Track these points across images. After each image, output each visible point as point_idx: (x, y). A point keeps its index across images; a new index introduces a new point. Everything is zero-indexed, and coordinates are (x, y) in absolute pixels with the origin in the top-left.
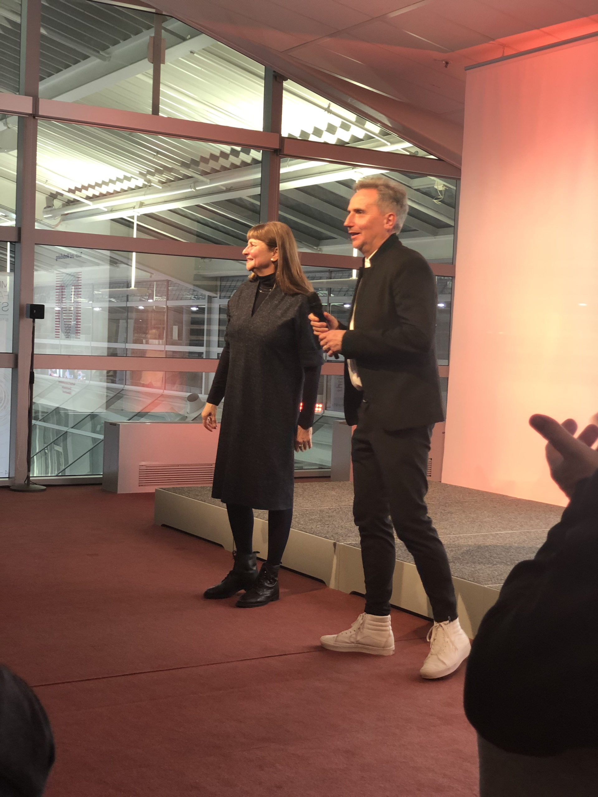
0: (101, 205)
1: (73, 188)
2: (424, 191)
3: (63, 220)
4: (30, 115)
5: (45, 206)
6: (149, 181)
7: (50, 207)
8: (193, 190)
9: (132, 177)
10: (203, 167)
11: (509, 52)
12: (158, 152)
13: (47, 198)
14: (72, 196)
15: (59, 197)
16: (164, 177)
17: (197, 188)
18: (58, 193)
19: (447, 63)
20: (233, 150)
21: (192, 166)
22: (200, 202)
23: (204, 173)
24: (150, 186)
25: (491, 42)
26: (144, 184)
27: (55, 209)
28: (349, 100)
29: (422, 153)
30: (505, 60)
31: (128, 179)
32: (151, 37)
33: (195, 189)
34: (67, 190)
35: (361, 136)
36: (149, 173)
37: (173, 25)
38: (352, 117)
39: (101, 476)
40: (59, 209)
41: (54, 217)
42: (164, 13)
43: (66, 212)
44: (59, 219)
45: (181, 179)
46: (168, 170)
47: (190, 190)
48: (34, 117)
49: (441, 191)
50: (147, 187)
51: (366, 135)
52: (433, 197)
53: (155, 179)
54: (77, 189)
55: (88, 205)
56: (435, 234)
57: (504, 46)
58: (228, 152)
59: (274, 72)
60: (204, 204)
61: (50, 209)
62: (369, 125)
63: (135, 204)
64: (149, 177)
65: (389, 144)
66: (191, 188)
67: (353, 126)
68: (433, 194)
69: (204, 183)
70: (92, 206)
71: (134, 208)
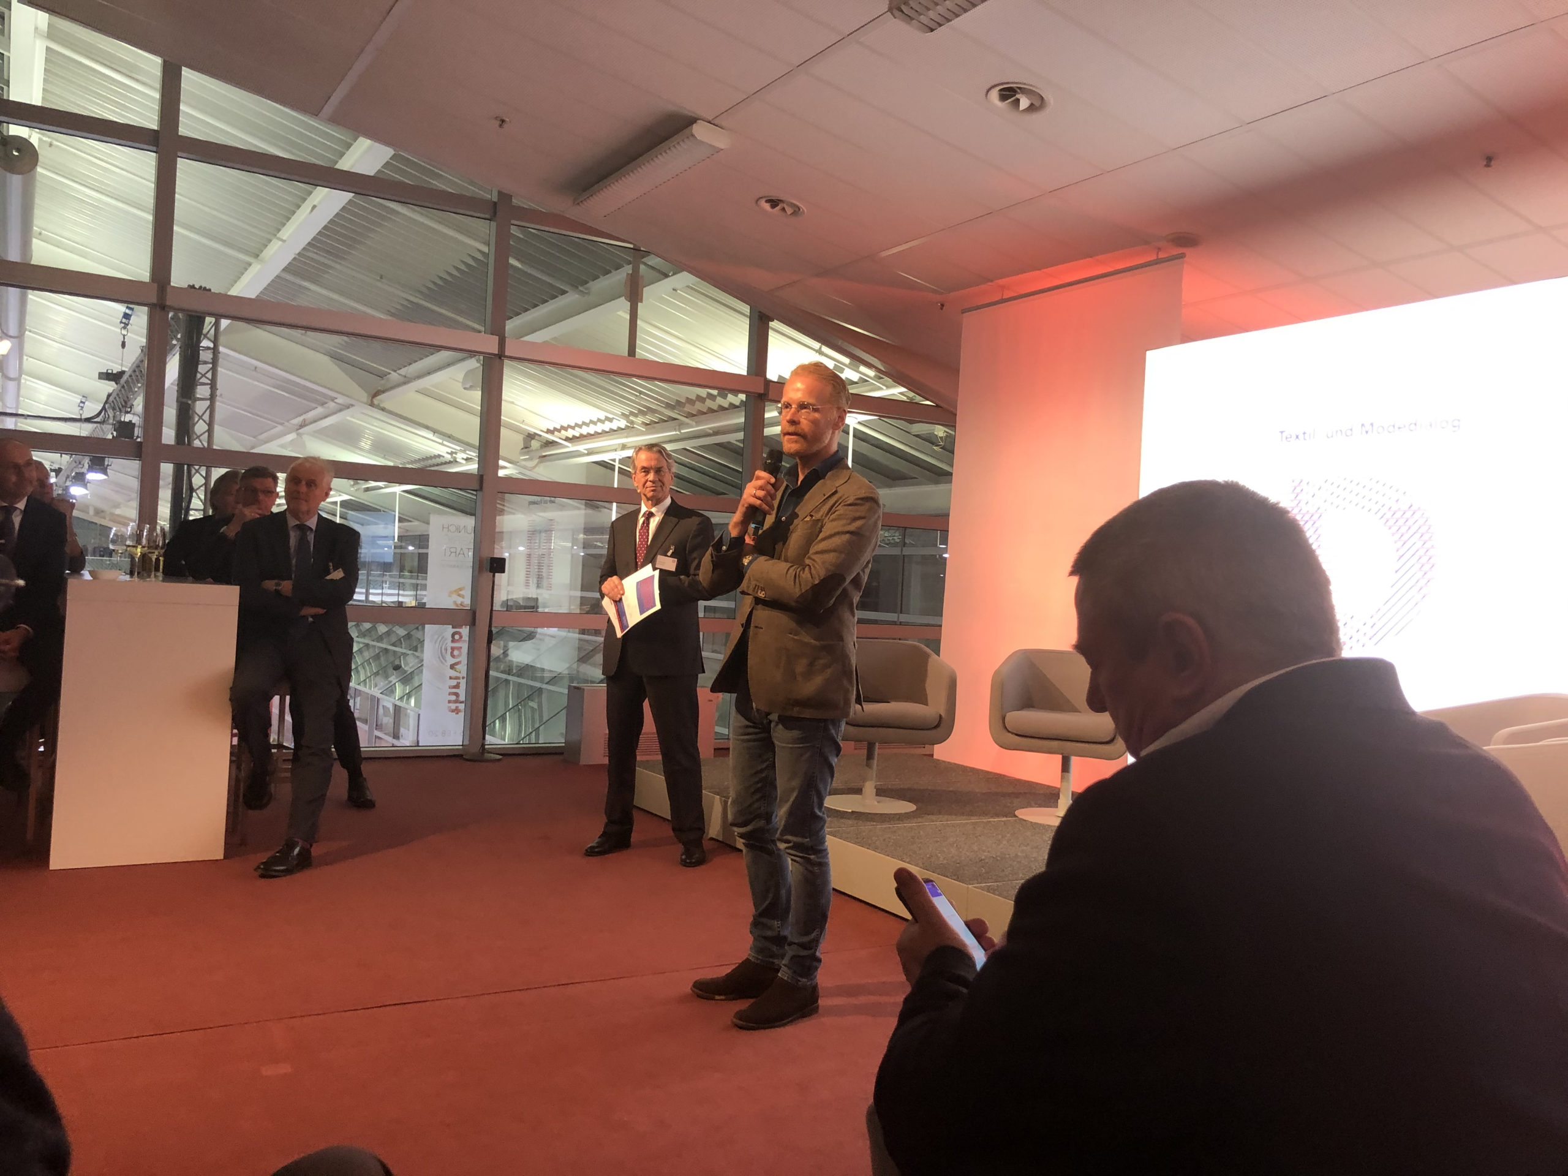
0: (582, 447)
1: (552, 429)
2: (924, 436)
3: (541, 462)
4: (495, 355)
5: (522, 447)
6: (632, 422)
7: (526, 448)
8: (678, 433)
9: (614, 418)
10: (688, 408)
11: (1008, 294)
12: (641, 393)
13: (524, 438)
14: (550, 437)
15: (537, 437)
16: (648, 418)
17: (682, 431)
18: (536, 434)
19: (942, 305)
20: (709, 394)
21: (677, 407)
22: (688, 445)
23: (690, 415)
24: (633, 428)
25: (990, 284)
26: (626, 426)
27: (532, 451)
28: (840, 342)
29: (918, 399)
30: (1005, 302)
31: (610, 420)
32: (628, 274)
33: (680, 431)
34: (545, 430)
35: (855, 379)
36: (632, 413)
37: (653, 260)
38: (846, 360)
39: (563, 745)
40: (537, 450)
41: (531, 459)
42: (642, 249)
43: (544, 454)
44: (536, 461)
45: (666, 421)
46: (653, 411)
47: (674, 433)
48: (500, 358)
49: (941, 438)
50: (629, 429)
51: (861, 378)
52: (933, 443)
53: (640, 420)
54: (555, 429)
55: (567, 447)
56: (937, 482)
57: (1003, 288)
58: (705, 396)
59: (760, 312)
60: (692, 448)
61: (526, 450)
62: (863, 369)
63: (617, 447)
64: (631, 418)
65: (884, 388)
66: (675, 430)
67: (847, 369)
68: (934, 441)
69: (688, 426)
70: (571, 447)
71: (616, 450)
